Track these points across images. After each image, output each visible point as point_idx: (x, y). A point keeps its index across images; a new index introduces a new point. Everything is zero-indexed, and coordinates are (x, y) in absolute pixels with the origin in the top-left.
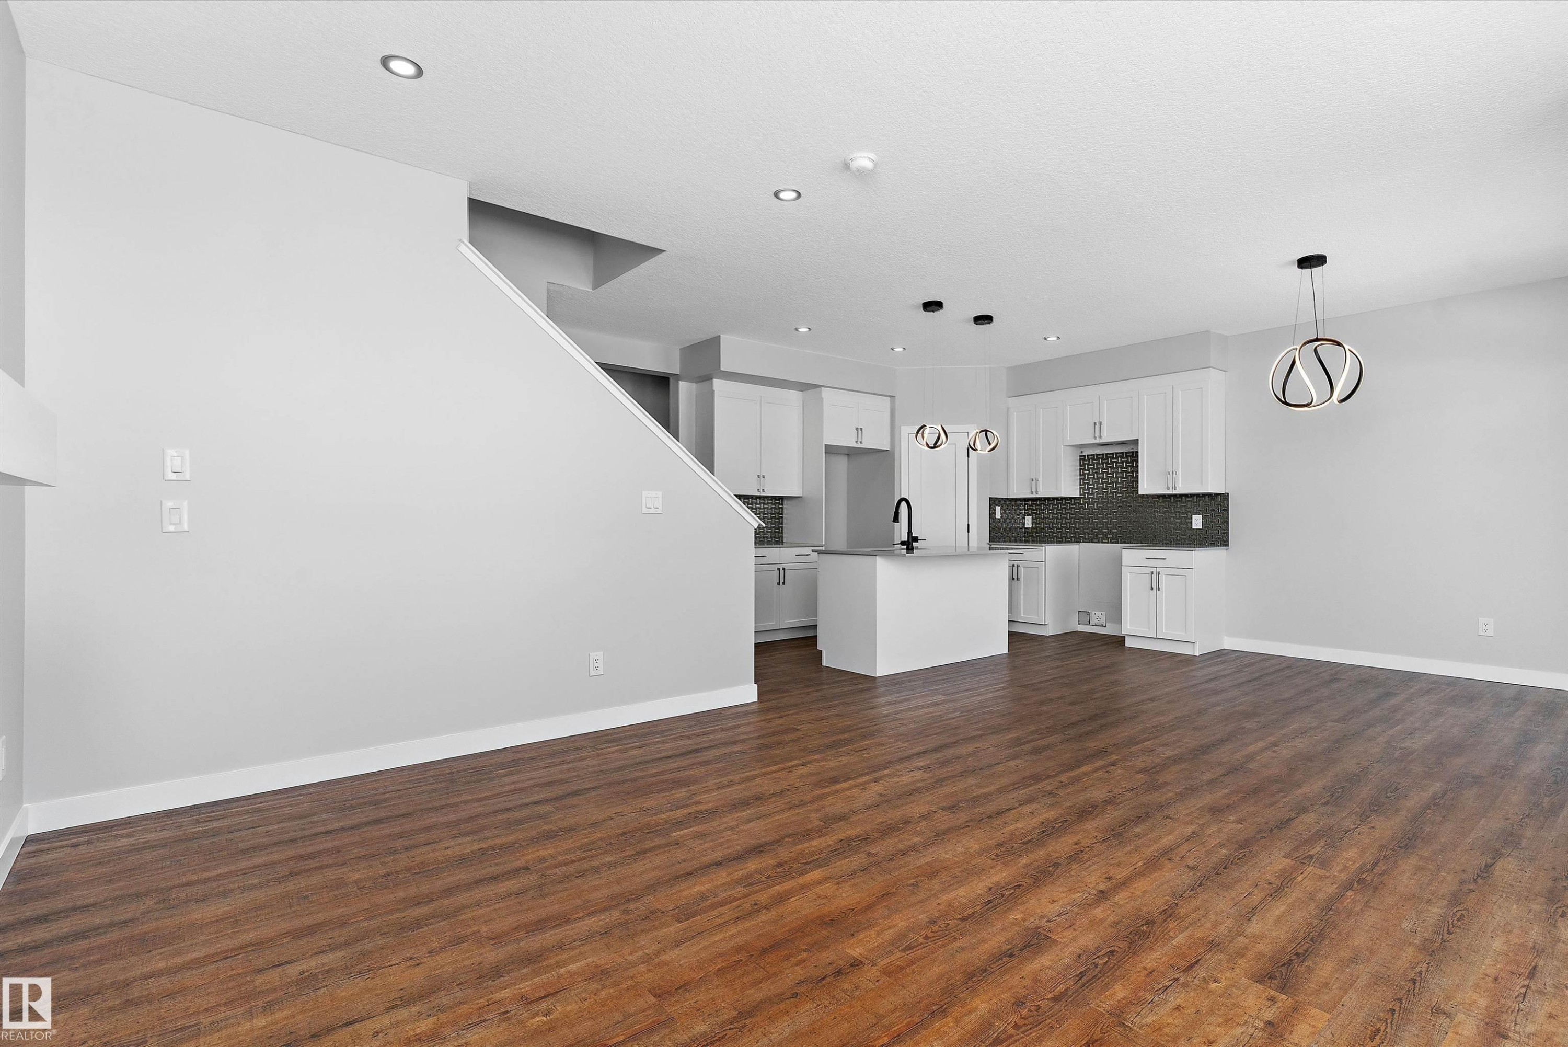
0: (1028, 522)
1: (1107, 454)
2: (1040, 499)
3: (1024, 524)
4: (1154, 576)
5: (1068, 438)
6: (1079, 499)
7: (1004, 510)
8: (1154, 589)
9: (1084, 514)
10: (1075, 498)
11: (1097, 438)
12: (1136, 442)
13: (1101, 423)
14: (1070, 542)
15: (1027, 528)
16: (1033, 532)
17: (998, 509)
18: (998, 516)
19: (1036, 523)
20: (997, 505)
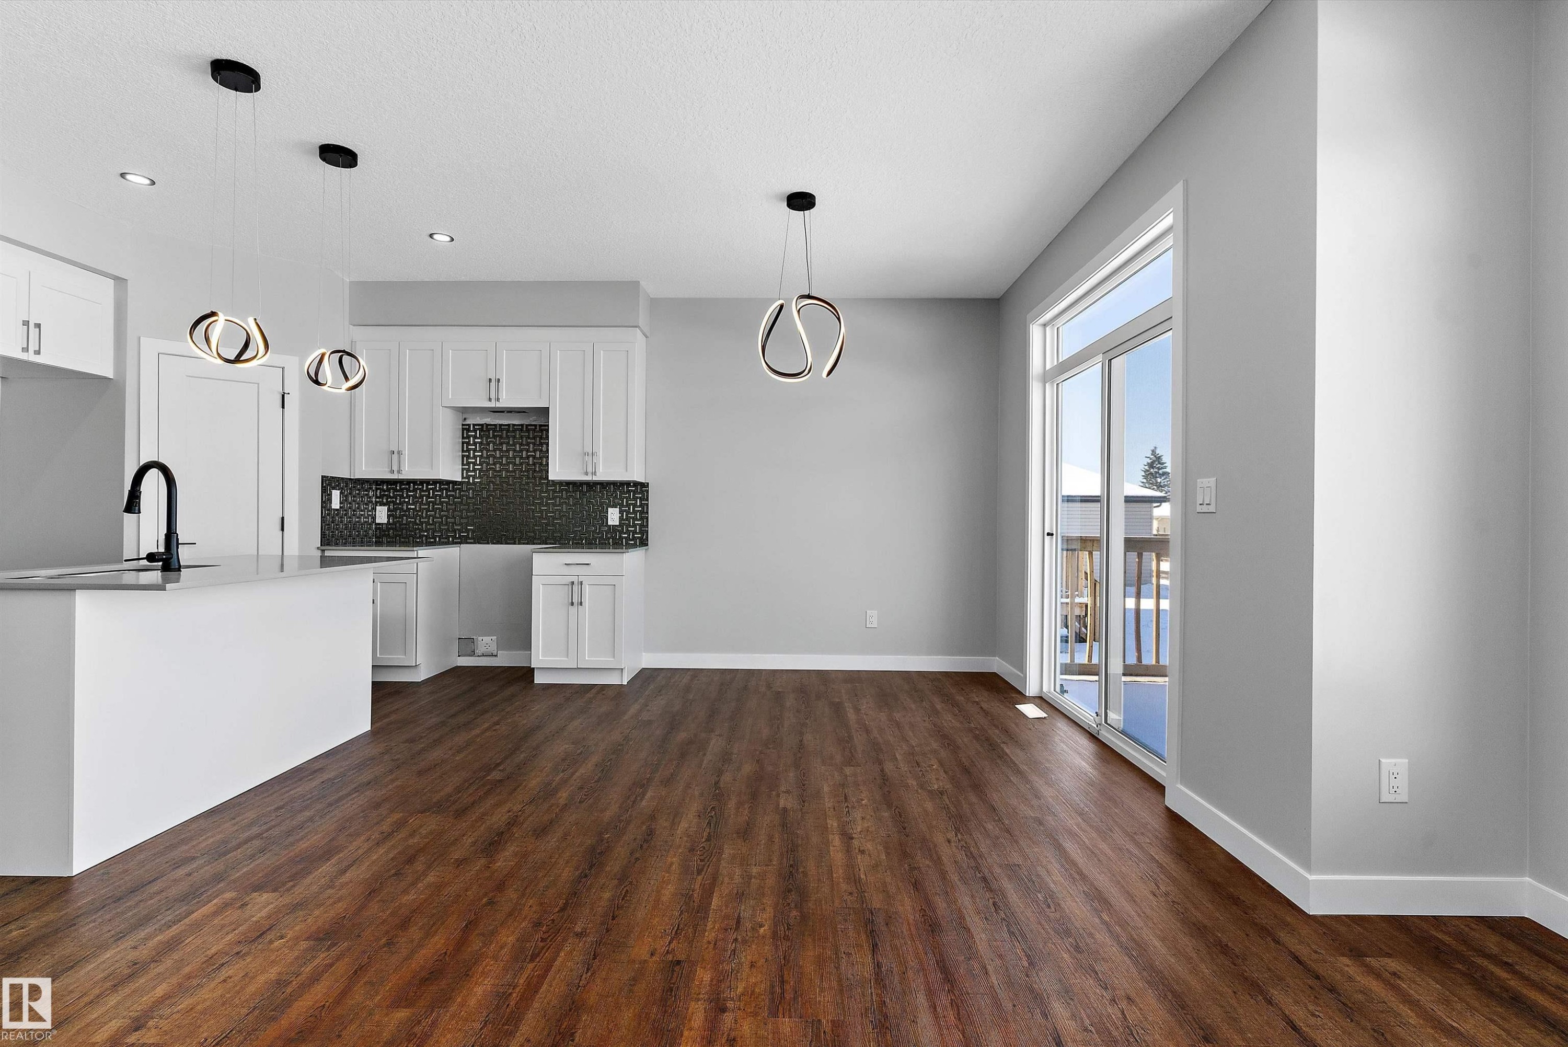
0: (382, 515)
1: (501, 425)
2: (401, 482)
3: (374, 518)
4: (575, 588)
5: (450, 397)
6: (460, 483)
7: (346, 496)
8: (575, 604)
9: (468, 504)
10: (454, 483)
11: (493, 401)
12: (545, 412)
13: (499, 380)
14: (448, 543)
15: (379, 524)
16: (388, 529)
17: (336, 494)
18: (336, 504)
19: (394, 517)
20: (334, 488)
